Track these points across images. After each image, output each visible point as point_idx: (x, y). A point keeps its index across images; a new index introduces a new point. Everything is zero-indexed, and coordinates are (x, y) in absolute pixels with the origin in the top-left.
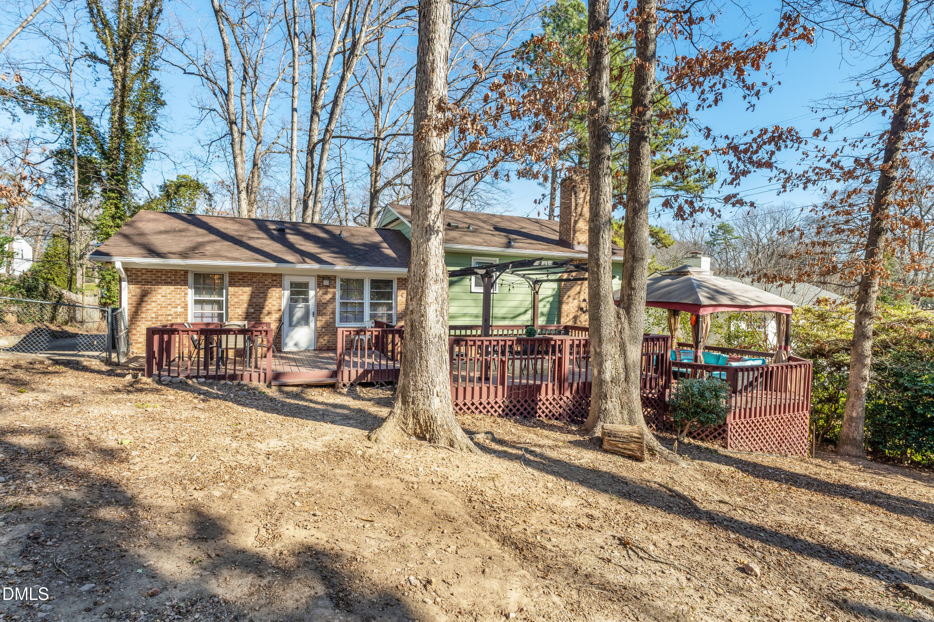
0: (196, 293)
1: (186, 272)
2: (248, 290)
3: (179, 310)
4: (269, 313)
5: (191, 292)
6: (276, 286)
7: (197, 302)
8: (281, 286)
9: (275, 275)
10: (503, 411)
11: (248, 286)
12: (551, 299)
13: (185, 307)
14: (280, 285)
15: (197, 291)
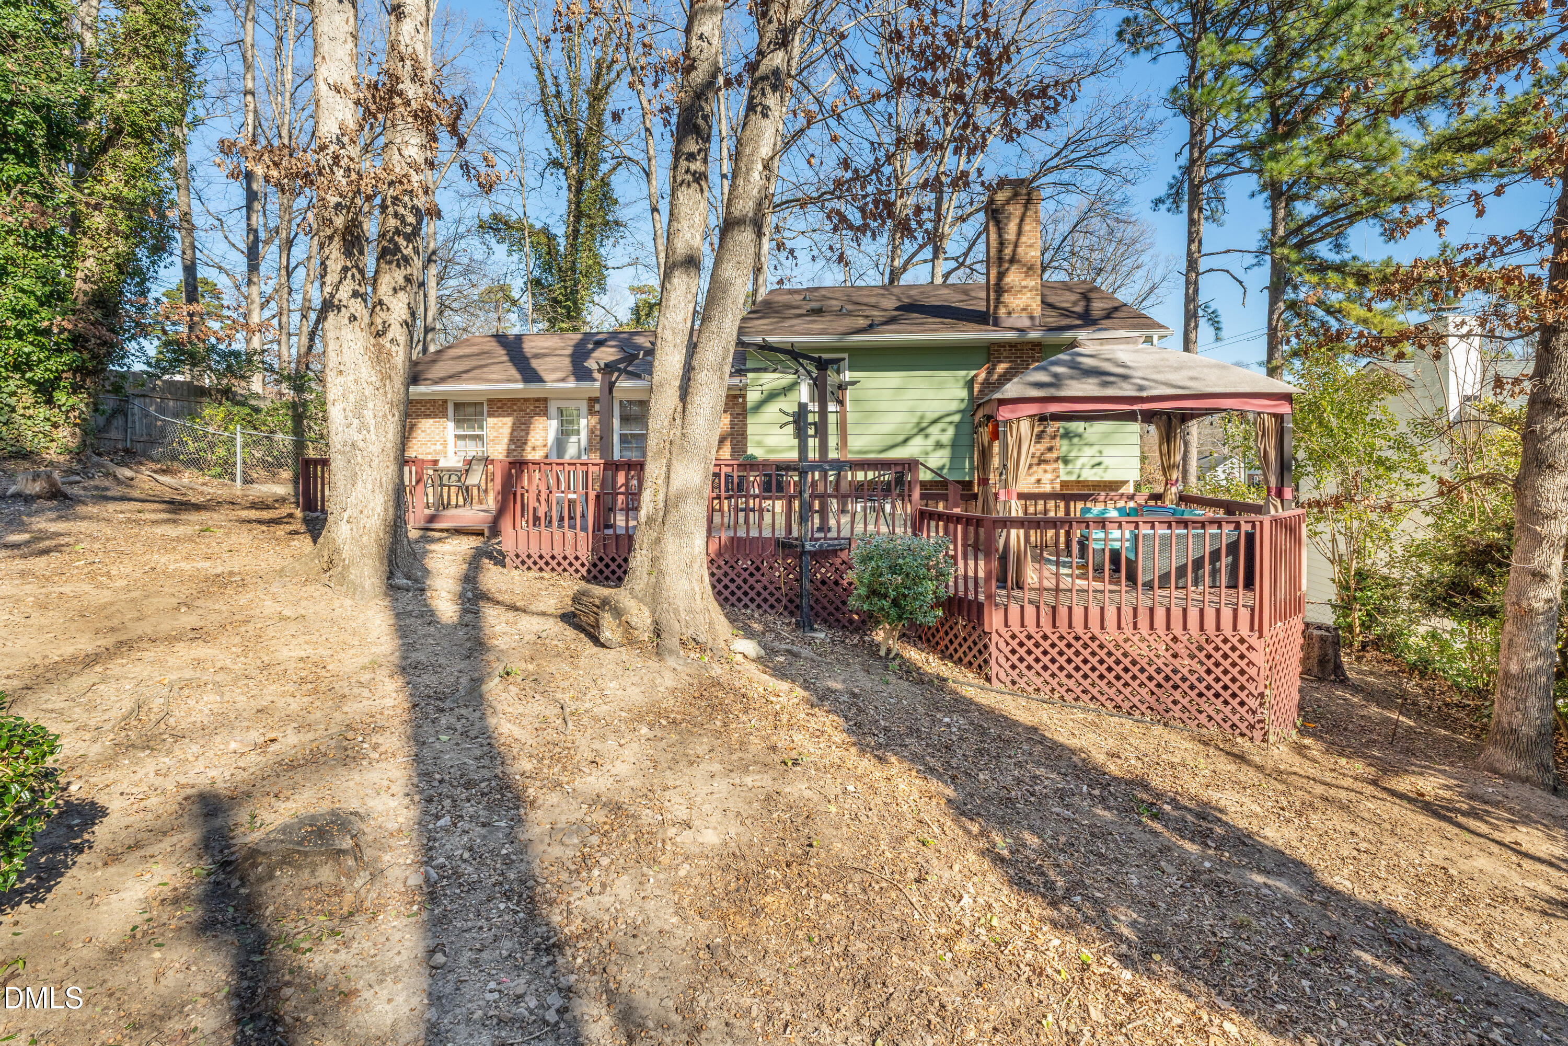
0: (457, 427)
1: (445, 402)
2: (509, 421)
3: (439, 447)
4: (534, 449)
5: (451, 425)
6: (538, 415)
7: (459, 438)
8: (545, 415)
9: (538, 400)
10: (589, 571)
11: (509, 415)
12: (957, 418)
13: (445, 444)
14: (545, 413)
15: (459, 424)
